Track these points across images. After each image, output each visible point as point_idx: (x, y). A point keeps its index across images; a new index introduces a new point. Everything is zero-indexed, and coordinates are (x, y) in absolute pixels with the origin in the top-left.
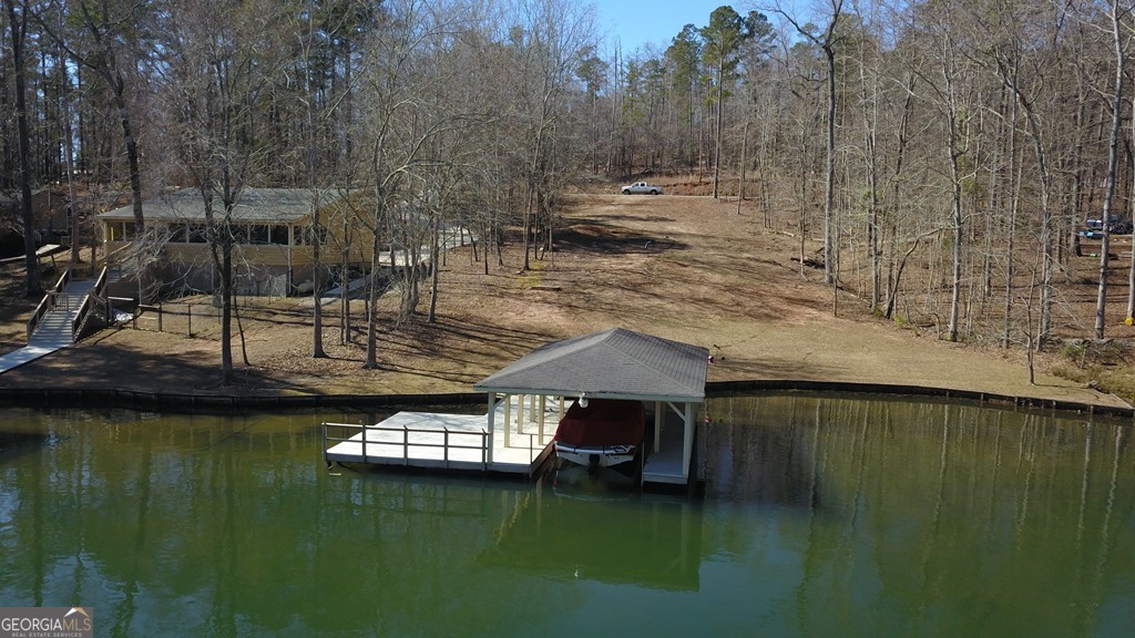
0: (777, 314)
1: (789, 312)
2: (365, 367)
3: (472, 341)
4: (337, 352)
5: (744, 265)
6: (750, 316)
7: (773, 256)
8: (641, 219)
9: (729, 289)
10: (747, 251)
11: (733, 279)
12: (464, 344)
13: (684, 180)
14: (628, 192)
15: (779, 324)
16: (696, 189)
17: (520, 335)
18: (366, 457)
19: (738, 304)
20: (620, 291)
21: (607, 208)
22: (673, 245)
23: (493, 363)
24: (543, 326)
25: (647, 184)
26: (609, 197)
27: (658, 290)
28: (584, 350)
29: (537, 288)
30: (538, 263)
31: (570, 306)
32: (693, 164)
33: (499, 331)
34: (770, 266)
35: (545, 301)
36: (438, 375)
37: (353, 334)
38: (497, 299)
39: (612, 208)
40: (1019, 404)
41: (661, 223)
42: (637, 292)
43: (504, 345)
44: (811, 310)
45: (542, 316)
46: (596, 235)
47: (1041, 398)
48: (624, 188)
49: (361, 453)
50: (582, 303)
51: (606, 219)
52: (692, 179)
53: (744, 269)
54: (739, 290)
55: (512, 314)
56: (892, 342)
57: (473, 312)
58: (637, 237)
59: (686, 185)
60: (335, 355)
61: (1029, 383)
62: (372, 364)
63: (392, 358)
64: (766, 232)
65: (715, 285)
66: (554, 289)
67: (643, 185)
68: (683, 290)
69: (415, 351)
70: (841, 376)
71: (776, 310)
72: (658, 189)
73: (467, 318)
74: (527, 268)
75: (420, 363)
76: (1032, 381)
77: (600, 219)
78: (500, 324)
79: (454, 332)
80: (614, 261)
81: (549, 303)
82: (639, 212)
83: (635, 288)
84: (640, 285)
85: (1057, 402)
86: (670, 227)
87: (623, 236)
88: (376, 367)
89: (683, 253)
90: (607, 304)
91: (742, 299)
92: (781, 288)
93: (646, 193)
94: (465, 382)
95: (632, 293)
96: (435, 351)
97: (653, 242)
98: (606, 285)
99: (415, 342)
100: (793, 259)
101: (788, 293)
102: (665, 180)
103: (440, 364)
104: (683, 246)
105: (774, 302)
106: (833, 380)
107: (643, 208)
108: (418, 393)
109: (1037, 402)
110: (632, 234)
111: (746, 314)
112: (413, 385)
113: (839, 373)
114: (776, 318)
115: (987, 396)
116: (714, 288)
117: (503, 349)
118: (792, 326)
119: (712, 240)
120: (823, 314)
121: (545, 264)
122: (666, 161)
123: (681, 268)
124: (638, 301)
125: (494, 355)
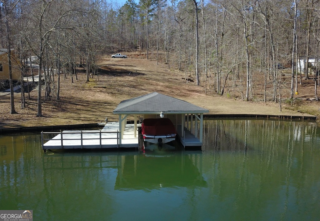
0: (187, 95)
1: (190, 94)
2: (37, 116)
3: (77, 106)
4: (21, 111)
5: (168, 80)
6: (178, 95)
7: (175, 77)
8: (123, 66)
9: (167, 87)
10: (167, 76)
11: (167, 84)
12: (75, 107)
13: (134, 53)
14: (114, 57)
15: (189, 98)
16: (139, 57)
17: (97, 103)
18: (63, 146)
19: (172, 92)
20: (129, 88)
21: (108, 62)
22: (139, 74)
23: (92, 113)
24: (105, 100)
25: (121, 54)
26: (108, 59)
27: (143, 88)
28: (153, 97)
29: (96, 87)
30: (91, 79)
31: (112, 93)
32: (136, 48)
33: (88, 102)
34: (176, 80)
35: (101, 91)
36: (70, 118)
37: (26, 105)
38: (82, 91)
39: (110, 62)
40: (280, 118)
41: (131, 67)
42: (135, 88)
43: (92, 107)
44: (197, 93)
45: (102, 97)
46: (109, 70)
47: (287, 115)
48: (113, 55)
49: (60, 145)
50: (116, 92)
51: (110, 65)
52: (137, 53)
53: (168, 81)
54: (171, 88)
55: (90, 96)
56: (229, 102)
57: (74, 96)
58: (126, 71)
59: (135, 55)
60: (20, 112)
61: (280, 111)
62: (40, 115)
63: (47, 112)
64: (169, 70)
65: (162, 86)
66: (103, 87)
67: (119, 55)
68: (152, 87)
69: (56, 110)
70: (219, 113)
71: (186, 93)
72: (125, 56)
73: (72, 98)
74: (88, 80)
75: (60, 114)
76: (281, 111)
77: (107, 65)
78: (87, 100)
79: (69, 103)
80: (122, 78)
81: (103, 92)
82: (121, 63)
83: (134, 87)
84: (135, 86)
85: (292, 116)
86: (135, 68)
87: (120, 71)
88: (42, 116)
89: (145, 76)
90: (126, 92)
91: (173, 90)
92: (184, 87)
93: (121, 58)
94: (83, 120)
95: (134, 89)
96: (63, 109)
97: (132, 73)
98: (123, 86)
99: (54, 107)
100: (182, 78)
101: (187, 88)
102: (127, 53)
103: (68, 114)
104: (143, 74)
105: (183, 91)
106: (218, 114)
107: (122, 62)
108: (65, 124)
109: (286, 117)
110: (123, 70)
111: (176, 95)
112: (62, 122)
113: (218, 112)
114: (186, 96)
115: (270, 116)
116: (162, 87)
117: (92, 108)
118: (194, 98)
119: (153, 72)
120: (201, 95)
121: (95, 80)
122: (127, 46)
123: (148, 81)
124: (137, 91)
125: (89, 111)
